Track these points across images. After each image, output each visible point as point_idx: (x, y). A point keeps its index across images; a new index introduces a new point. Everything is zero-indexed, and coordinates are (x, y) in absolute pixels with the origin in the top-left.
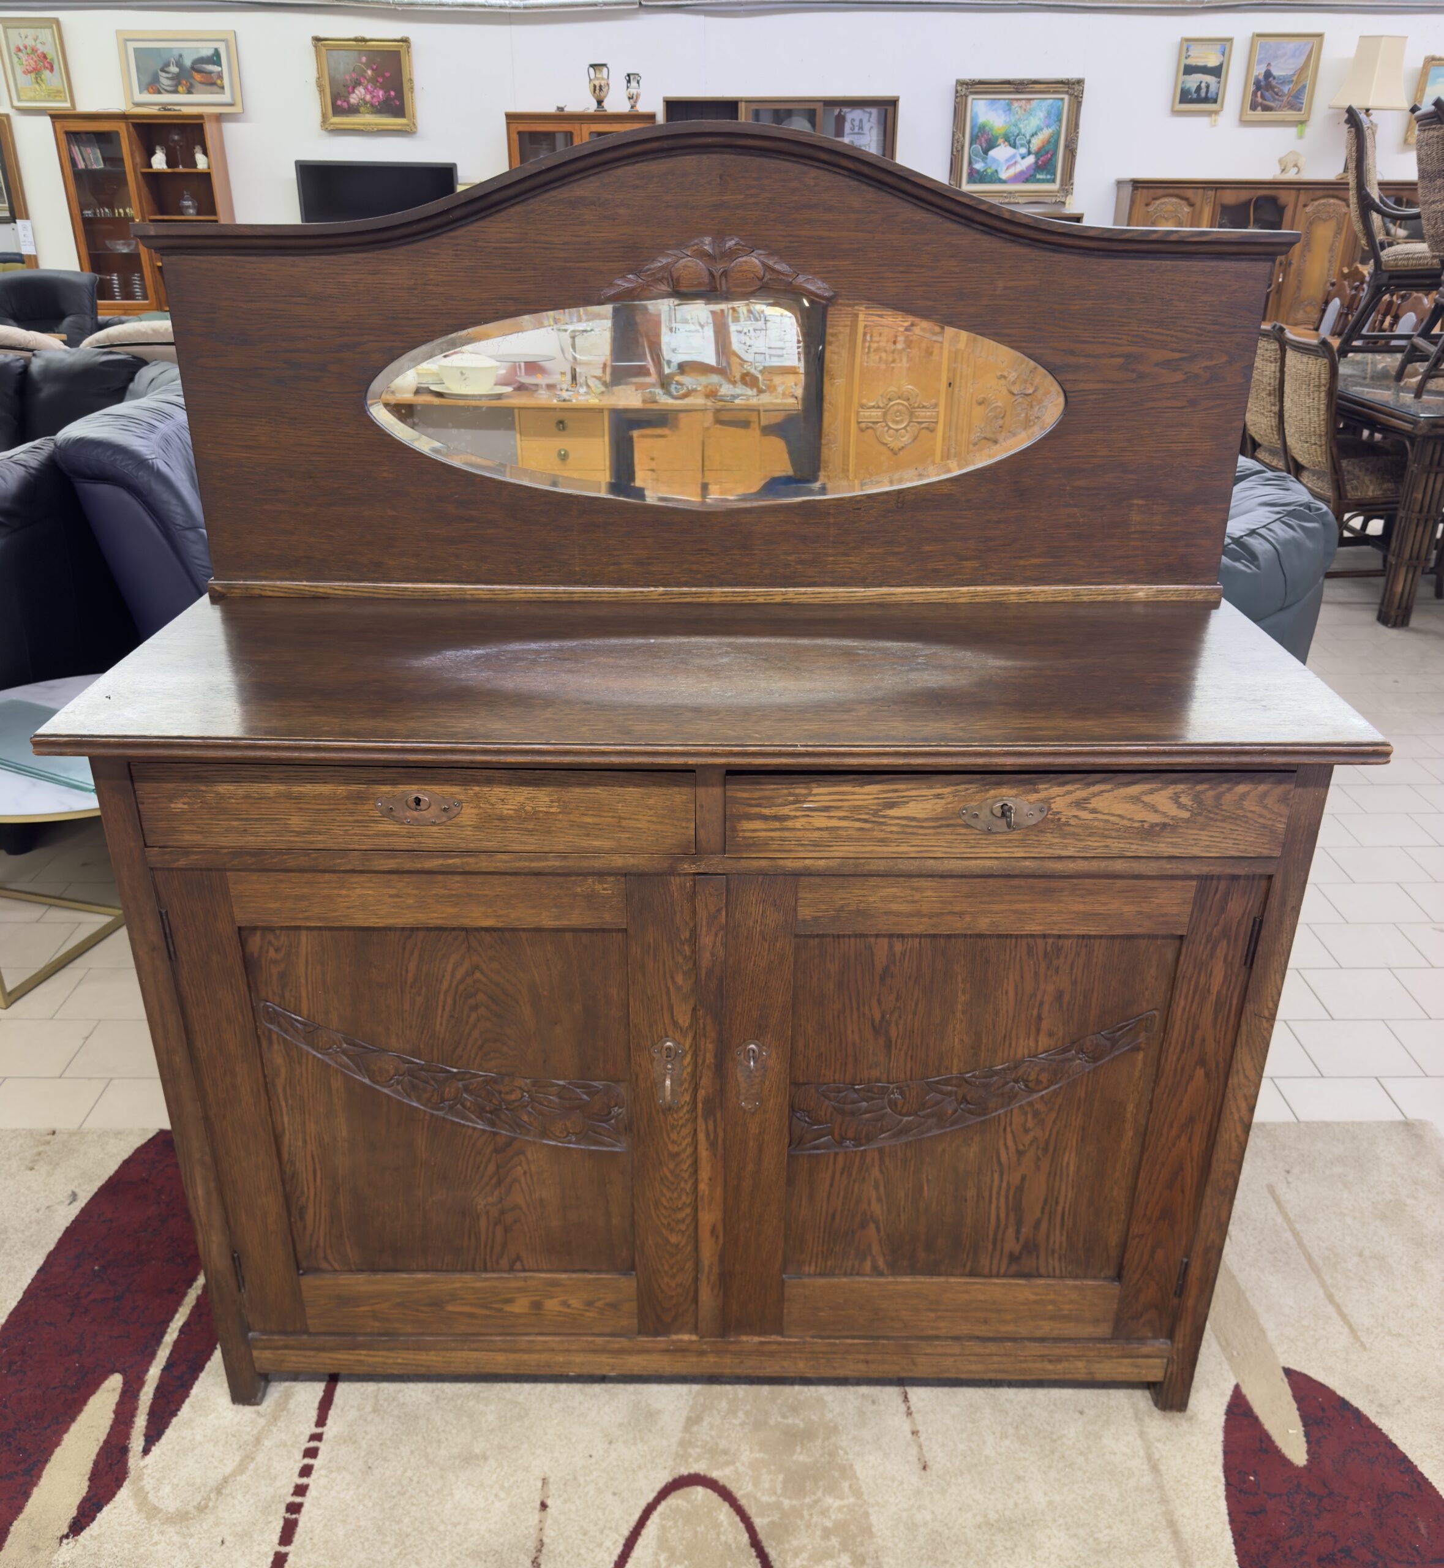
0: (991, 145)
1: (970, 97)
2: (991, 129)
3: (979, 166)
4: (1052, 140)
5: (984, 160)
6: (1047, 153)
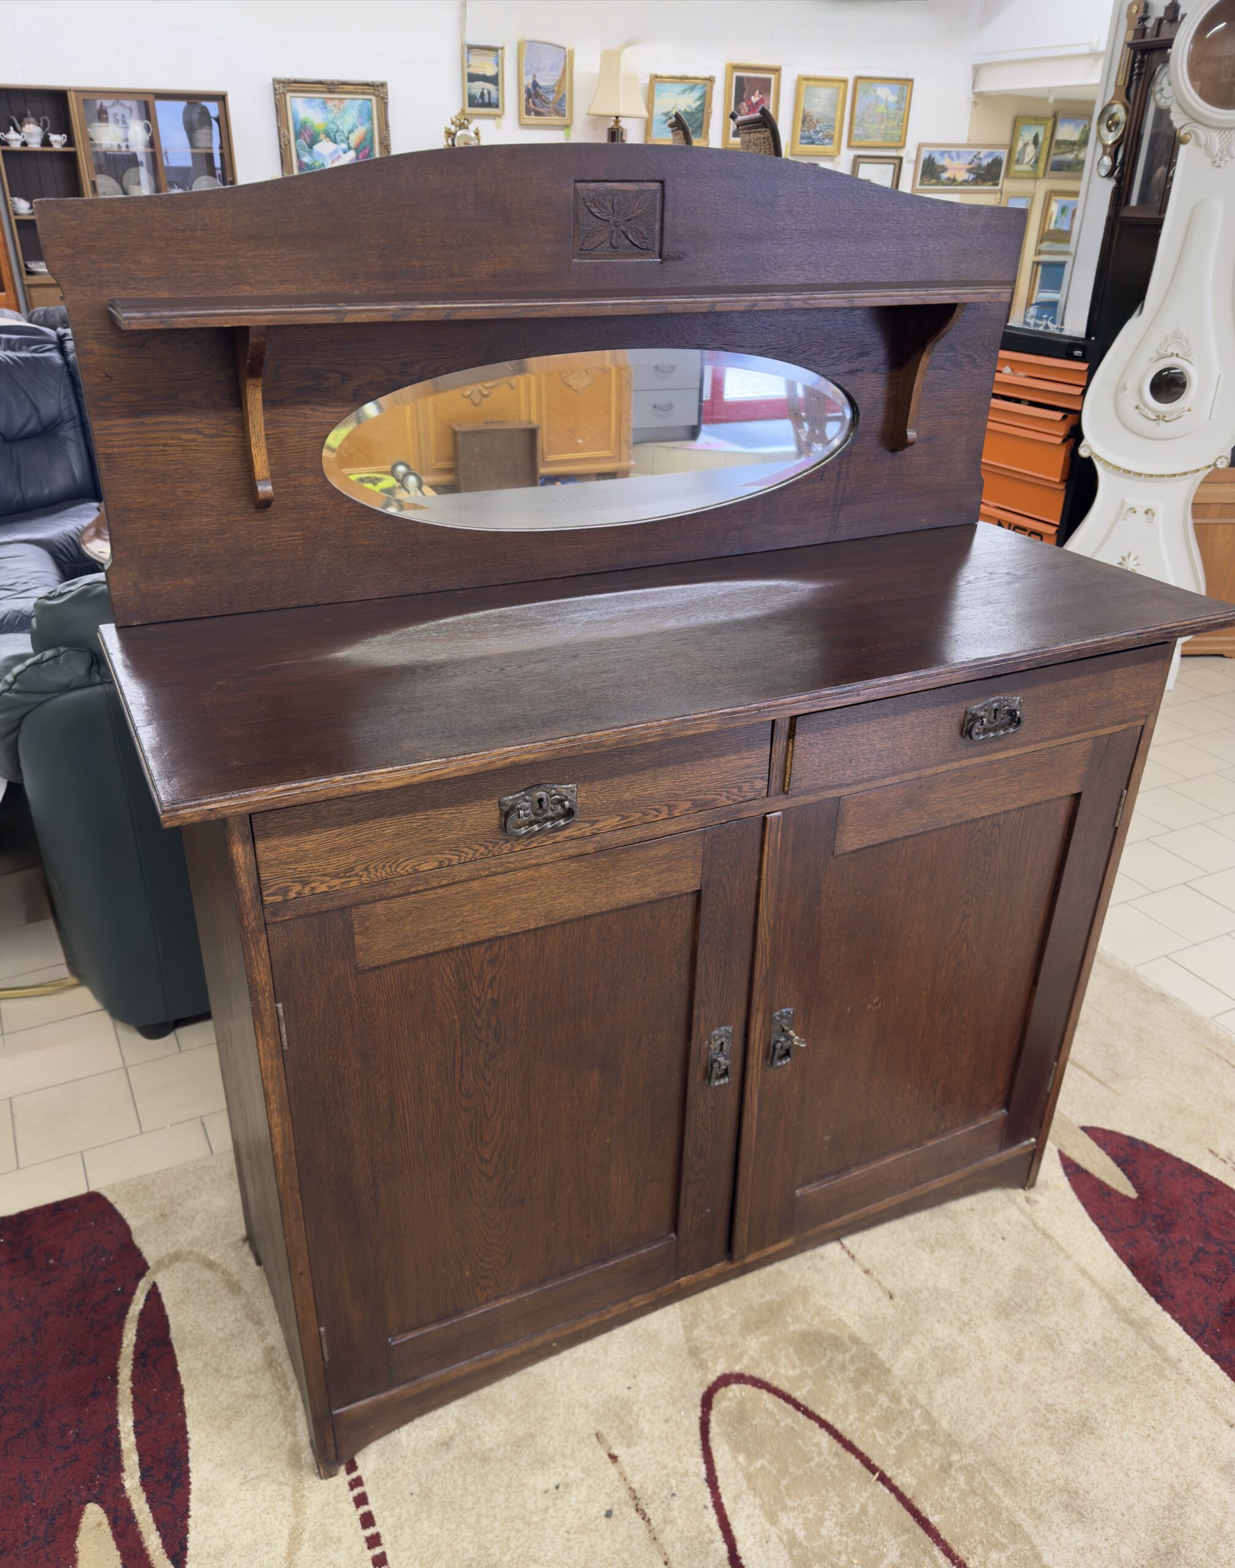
0: (313, 141)
1: (288, 95)
2: (313, 126)
3: (306, 159)
4: (368, 137)
5: (310, 154)
6: (365, 148)
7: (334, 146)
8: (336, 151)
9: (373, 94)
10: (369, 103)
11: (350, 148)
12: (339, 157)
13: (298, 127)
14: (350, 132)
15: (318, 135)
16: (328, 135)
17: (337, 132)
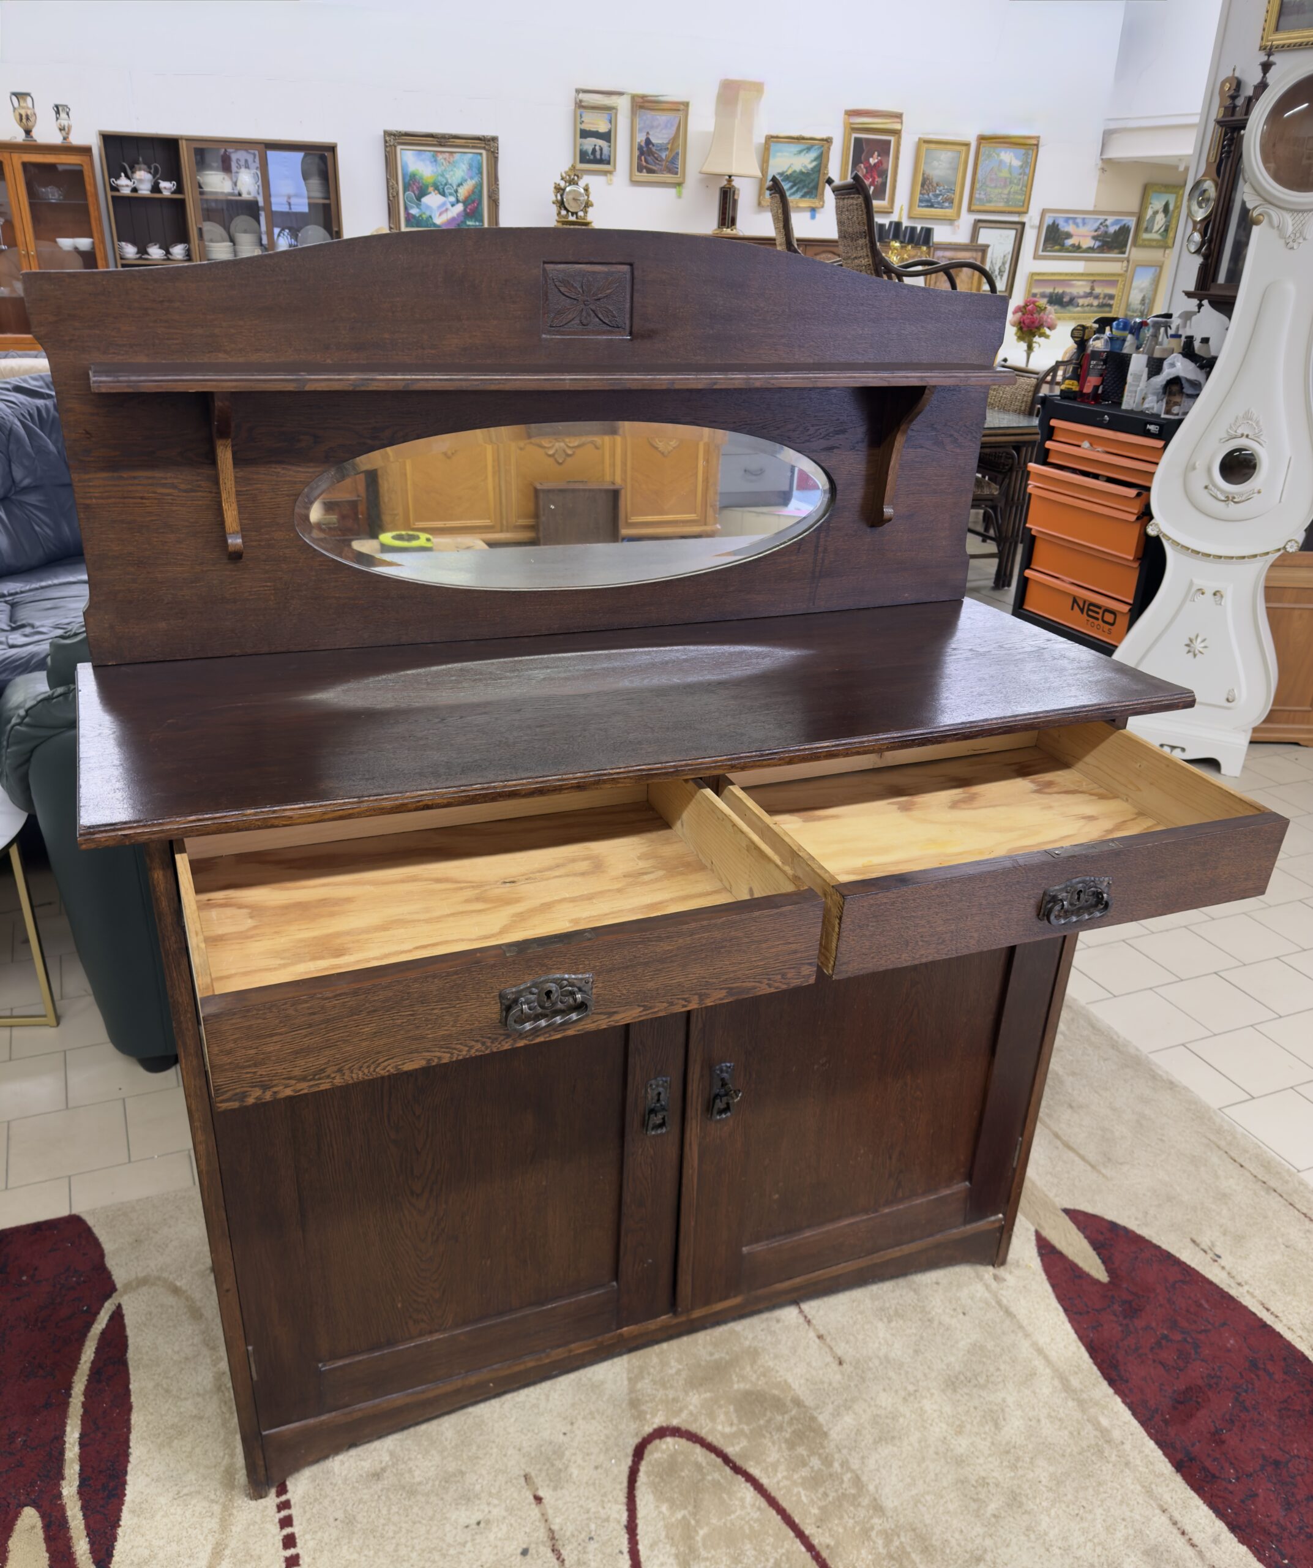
0: (422, 193)
1: (399, 148)
2: (421, 178)
3: (414, 211)
4: (477, 191)
5: (418, 206)
6: (473, 202)
7: (442, 199)
8: (444, 204)
9: (484, 148)
10: (479, 157)
11: (458, 201)
12: (447, 210)
13: (408, 178)
14: (460, 185)
15: (427, 187)
16: (436, 188)
17: (446, 184)
